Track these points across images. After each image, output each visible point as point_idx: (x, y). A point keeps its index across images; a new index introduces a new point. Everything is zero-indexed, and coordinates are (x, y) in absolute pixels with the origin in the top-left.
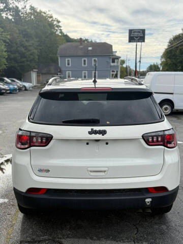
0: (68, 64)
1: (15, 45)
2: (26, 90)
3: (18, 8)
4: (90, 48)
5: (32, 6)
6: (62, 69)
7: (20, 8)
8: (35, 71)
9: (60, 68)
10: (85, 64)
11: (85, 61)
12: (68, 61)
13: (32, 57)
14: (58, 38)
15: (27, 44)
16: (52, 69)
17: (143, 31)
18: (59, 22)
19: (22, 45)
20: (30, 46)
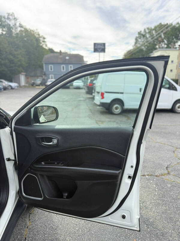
0: (51, 69)
1: (5, 53)
2: (12, 88)
3: (10, 25)
4: (67, 58)
5: (21, 24)
6: (47, 73)
7: (11, 25)
8: (23, 74)
9: (45, 73)
10: (63, 69)
11: (63, 67)
12: (51, 67)
13: (19, 63)
14: (44, 50)
15: (16, 53)
16: (38, 73)
17: (104, 44)
18: (44, 38)
19: (11, 54)
20: (18, 54)
